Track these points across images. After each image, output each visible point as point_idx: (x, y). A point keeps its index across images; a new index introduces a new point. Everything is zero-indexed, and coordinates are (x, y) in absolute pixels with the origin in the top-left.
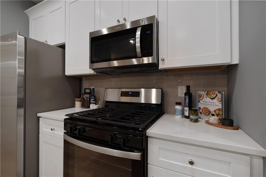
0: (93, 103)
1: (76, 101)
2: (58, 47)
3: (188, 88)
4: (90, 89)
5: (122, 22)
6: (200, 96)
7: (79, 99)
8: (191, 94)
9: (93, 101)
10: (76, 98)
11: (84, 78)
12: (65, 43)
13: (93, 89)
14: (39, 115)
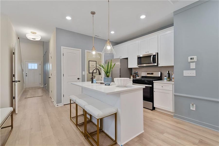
3: (169, 71)
4: (136, 72)
5: (147, 52)
6: (172, 74)
7: (132, 76)
8: (170, 73)
9: (137, 76)
13: (137, 72)
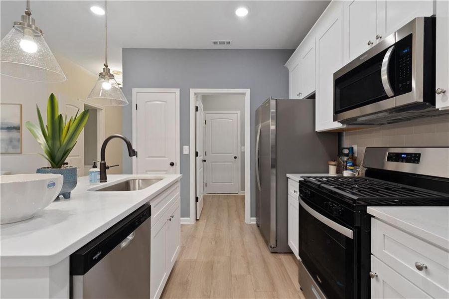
0: (351, 170)
1: (330, 165)
2: (308, 98)
5: (376, 42)
7: (334, 163)
9: (350, 166)
10: (331, 161)
11: (344, 133)
12: (315, 91)
13: (352, 148)
14: (288, 175)
